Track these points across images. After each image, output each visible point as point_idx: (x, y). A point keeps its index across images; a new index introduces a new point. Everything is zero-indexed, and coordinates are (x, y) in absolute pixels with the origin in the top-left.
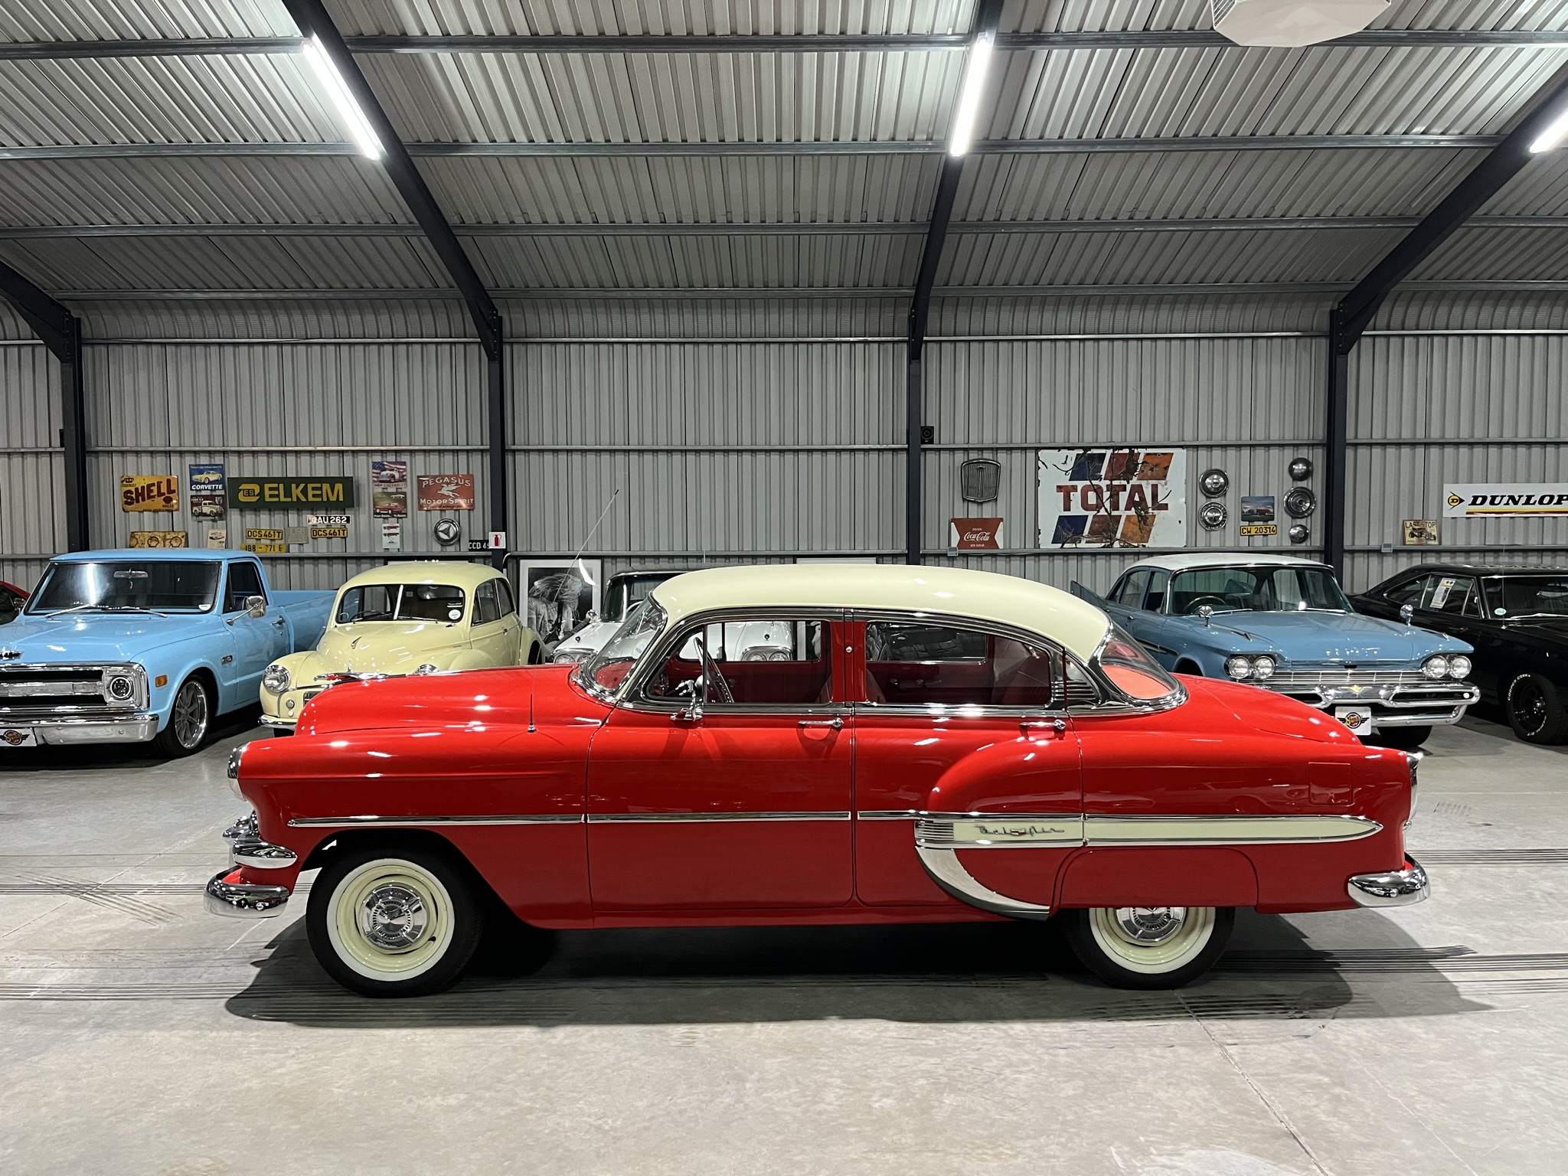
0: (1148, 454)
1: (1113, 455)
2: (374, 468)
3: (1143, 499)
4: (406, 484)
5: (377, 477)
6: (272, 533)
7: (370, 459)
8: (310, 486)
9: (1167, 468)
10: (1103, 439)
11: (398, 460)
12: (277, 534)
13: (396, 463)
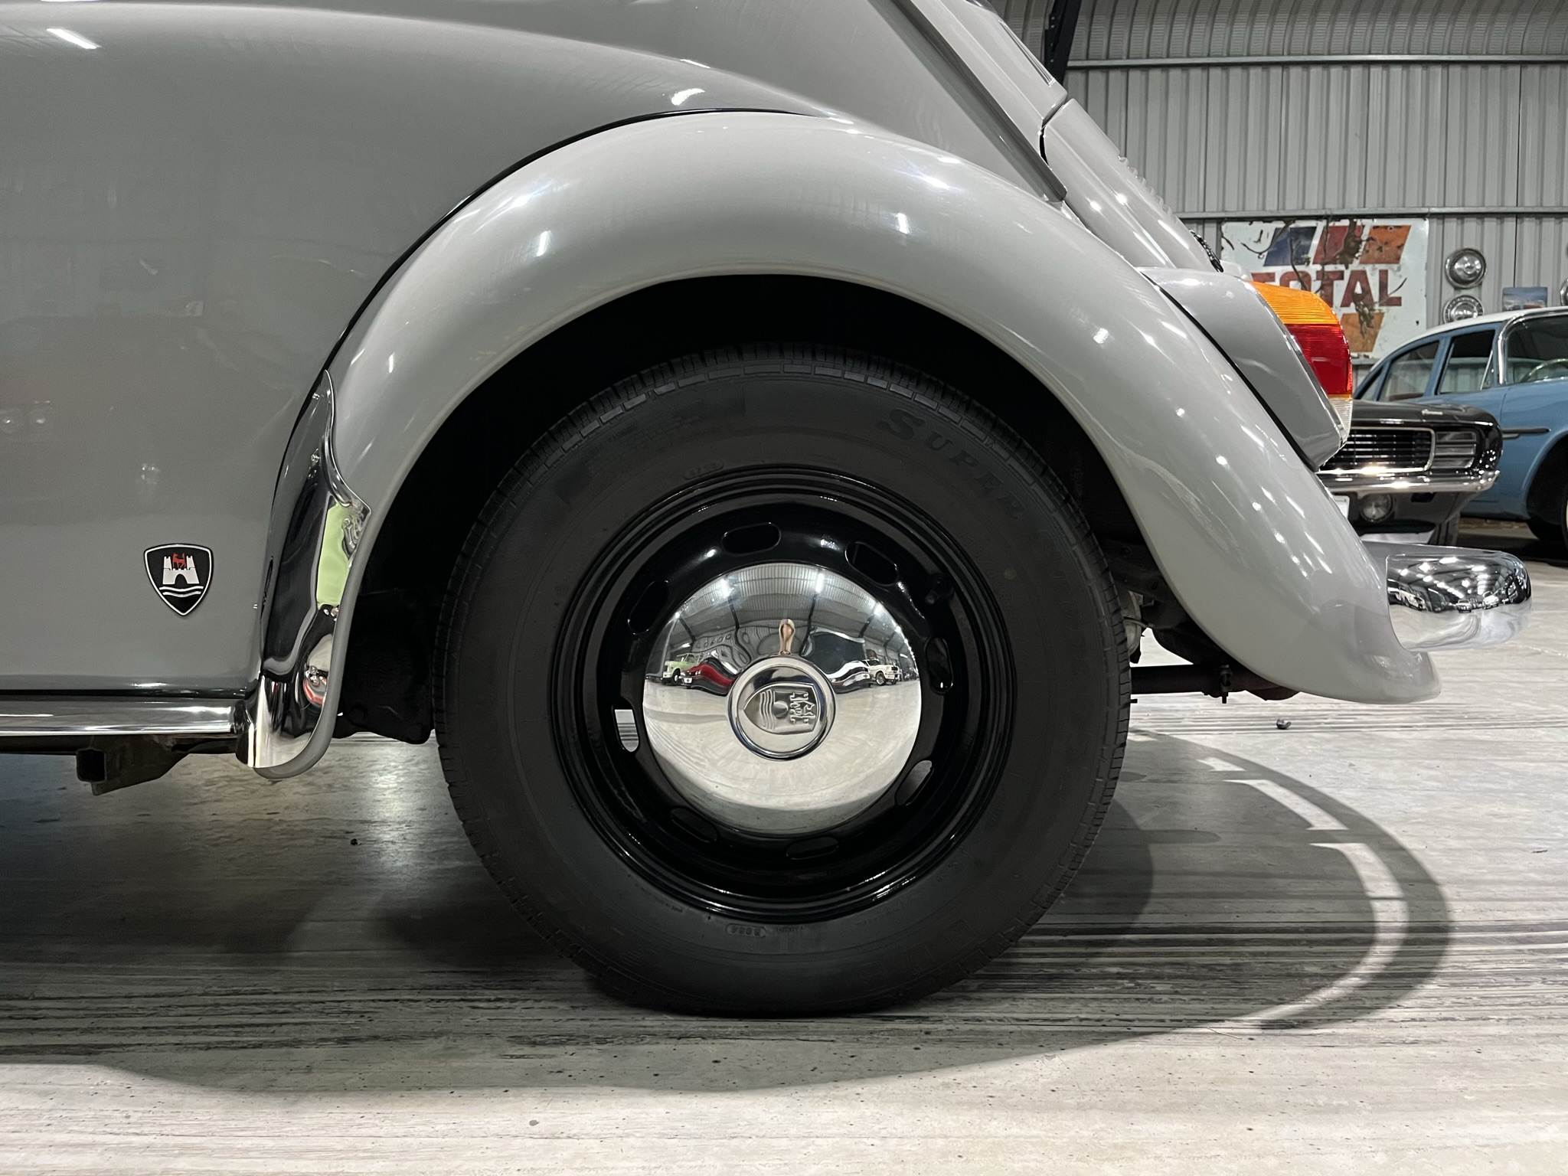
0: (1375, 227)
1: (1326, 229)
3: (1367, 291)
9: (1400, 247)
10: (1312, 208)
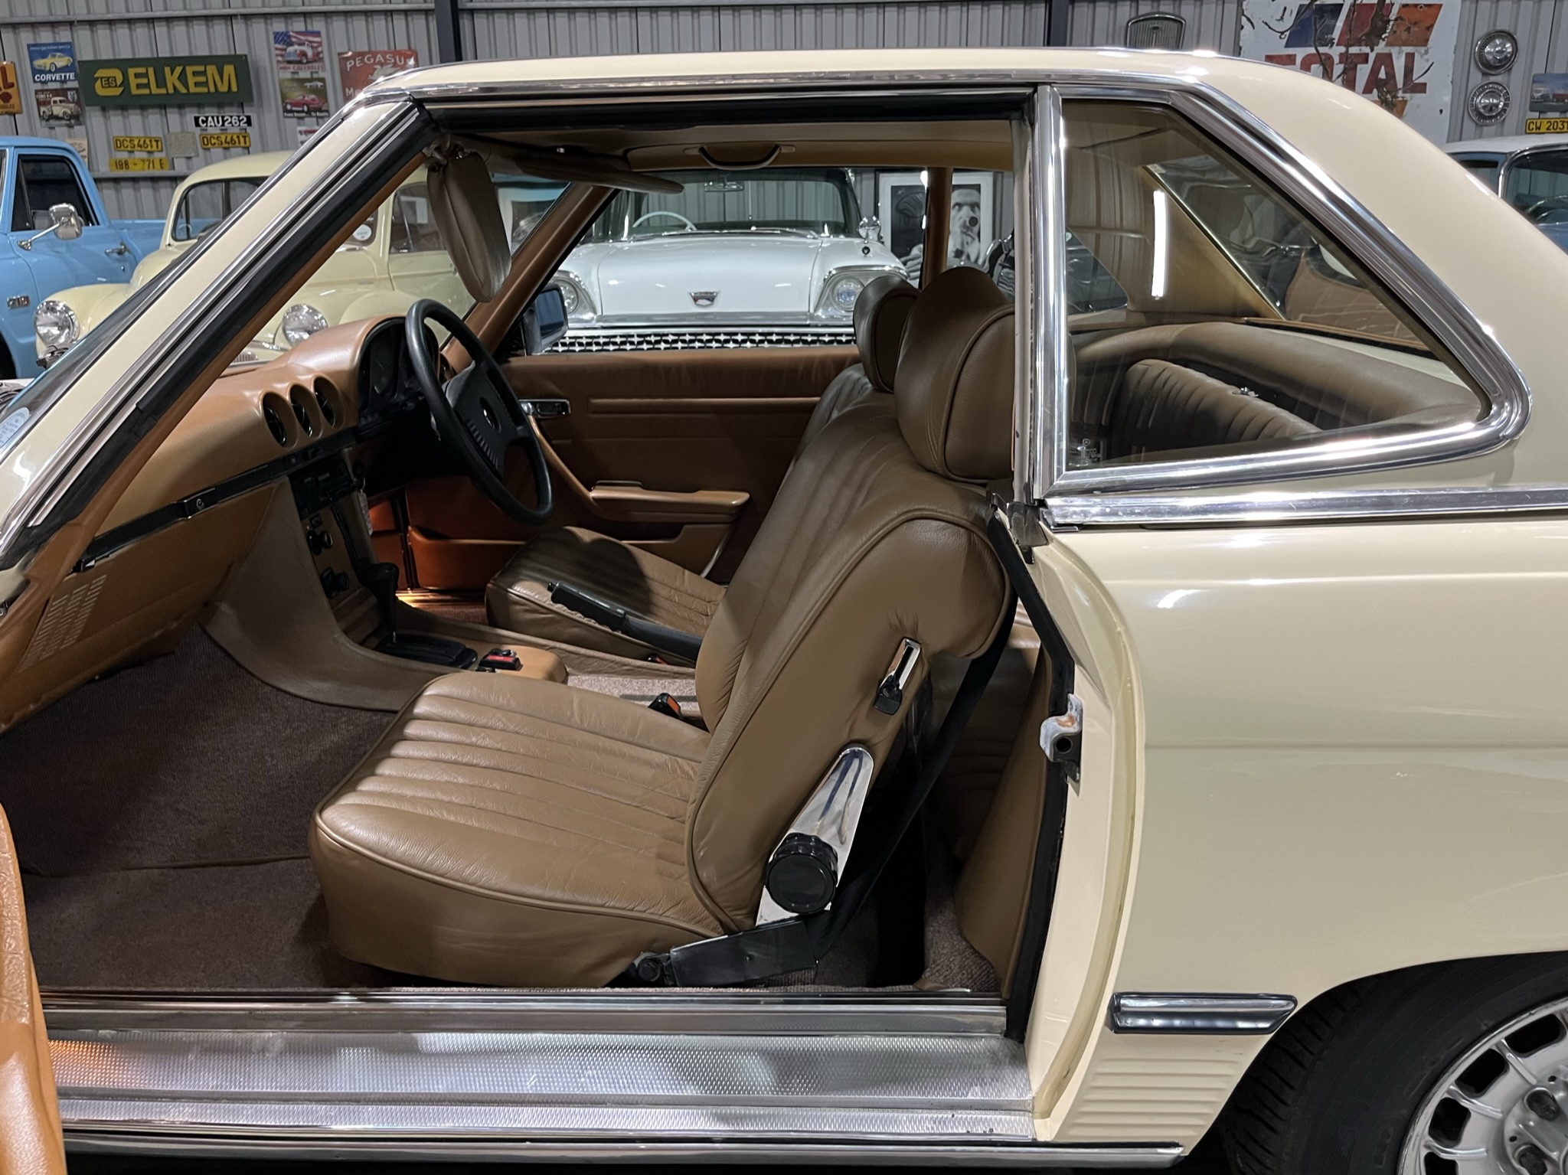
0: (1405, 6)
1: (1353, 7)
2: (276, 42)
3: (1391, 75)
4: (323, 69)
5: (282, 56)
6: (148, 141)
7: (269, 27)
8: (190, 70)
9: (1430, 28)
11: (310, 28)
12: (154, 144)
13: (306, 33)
